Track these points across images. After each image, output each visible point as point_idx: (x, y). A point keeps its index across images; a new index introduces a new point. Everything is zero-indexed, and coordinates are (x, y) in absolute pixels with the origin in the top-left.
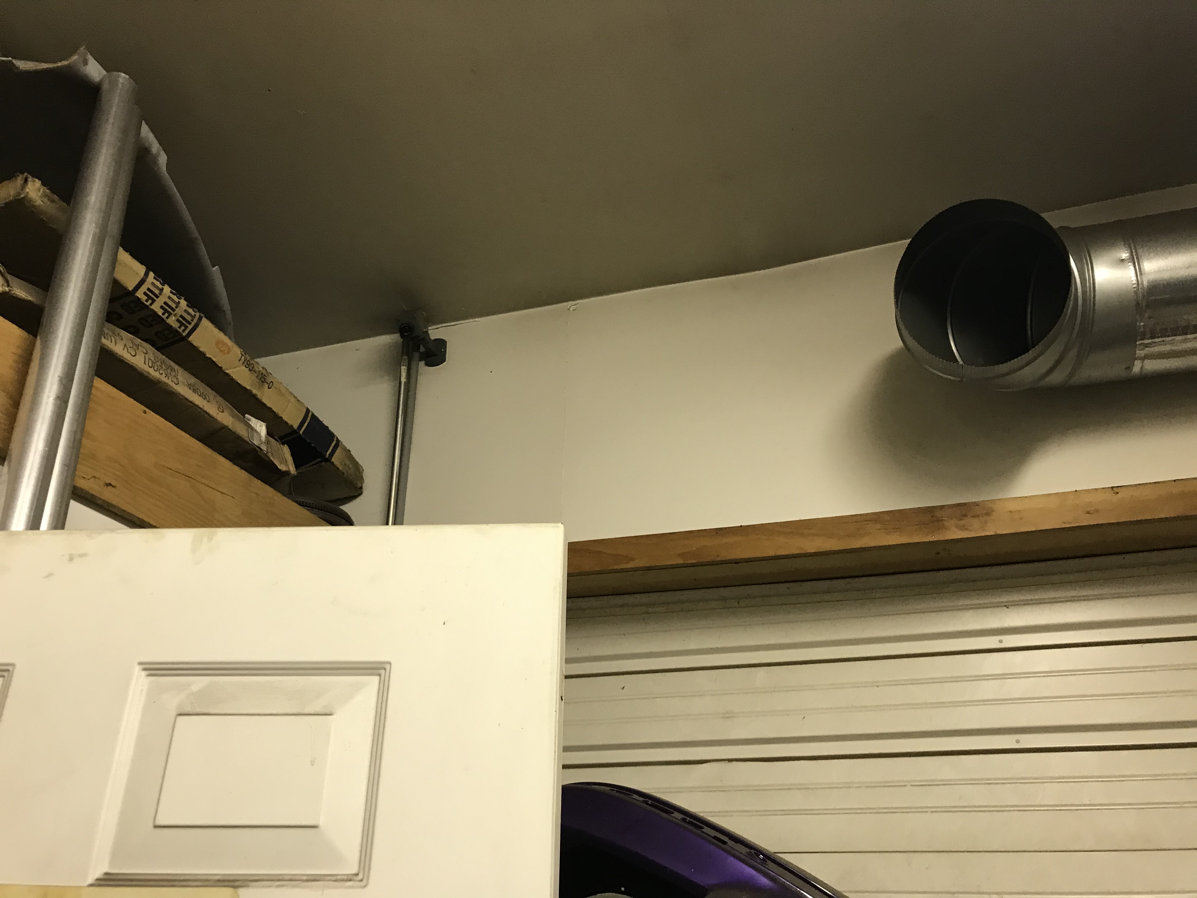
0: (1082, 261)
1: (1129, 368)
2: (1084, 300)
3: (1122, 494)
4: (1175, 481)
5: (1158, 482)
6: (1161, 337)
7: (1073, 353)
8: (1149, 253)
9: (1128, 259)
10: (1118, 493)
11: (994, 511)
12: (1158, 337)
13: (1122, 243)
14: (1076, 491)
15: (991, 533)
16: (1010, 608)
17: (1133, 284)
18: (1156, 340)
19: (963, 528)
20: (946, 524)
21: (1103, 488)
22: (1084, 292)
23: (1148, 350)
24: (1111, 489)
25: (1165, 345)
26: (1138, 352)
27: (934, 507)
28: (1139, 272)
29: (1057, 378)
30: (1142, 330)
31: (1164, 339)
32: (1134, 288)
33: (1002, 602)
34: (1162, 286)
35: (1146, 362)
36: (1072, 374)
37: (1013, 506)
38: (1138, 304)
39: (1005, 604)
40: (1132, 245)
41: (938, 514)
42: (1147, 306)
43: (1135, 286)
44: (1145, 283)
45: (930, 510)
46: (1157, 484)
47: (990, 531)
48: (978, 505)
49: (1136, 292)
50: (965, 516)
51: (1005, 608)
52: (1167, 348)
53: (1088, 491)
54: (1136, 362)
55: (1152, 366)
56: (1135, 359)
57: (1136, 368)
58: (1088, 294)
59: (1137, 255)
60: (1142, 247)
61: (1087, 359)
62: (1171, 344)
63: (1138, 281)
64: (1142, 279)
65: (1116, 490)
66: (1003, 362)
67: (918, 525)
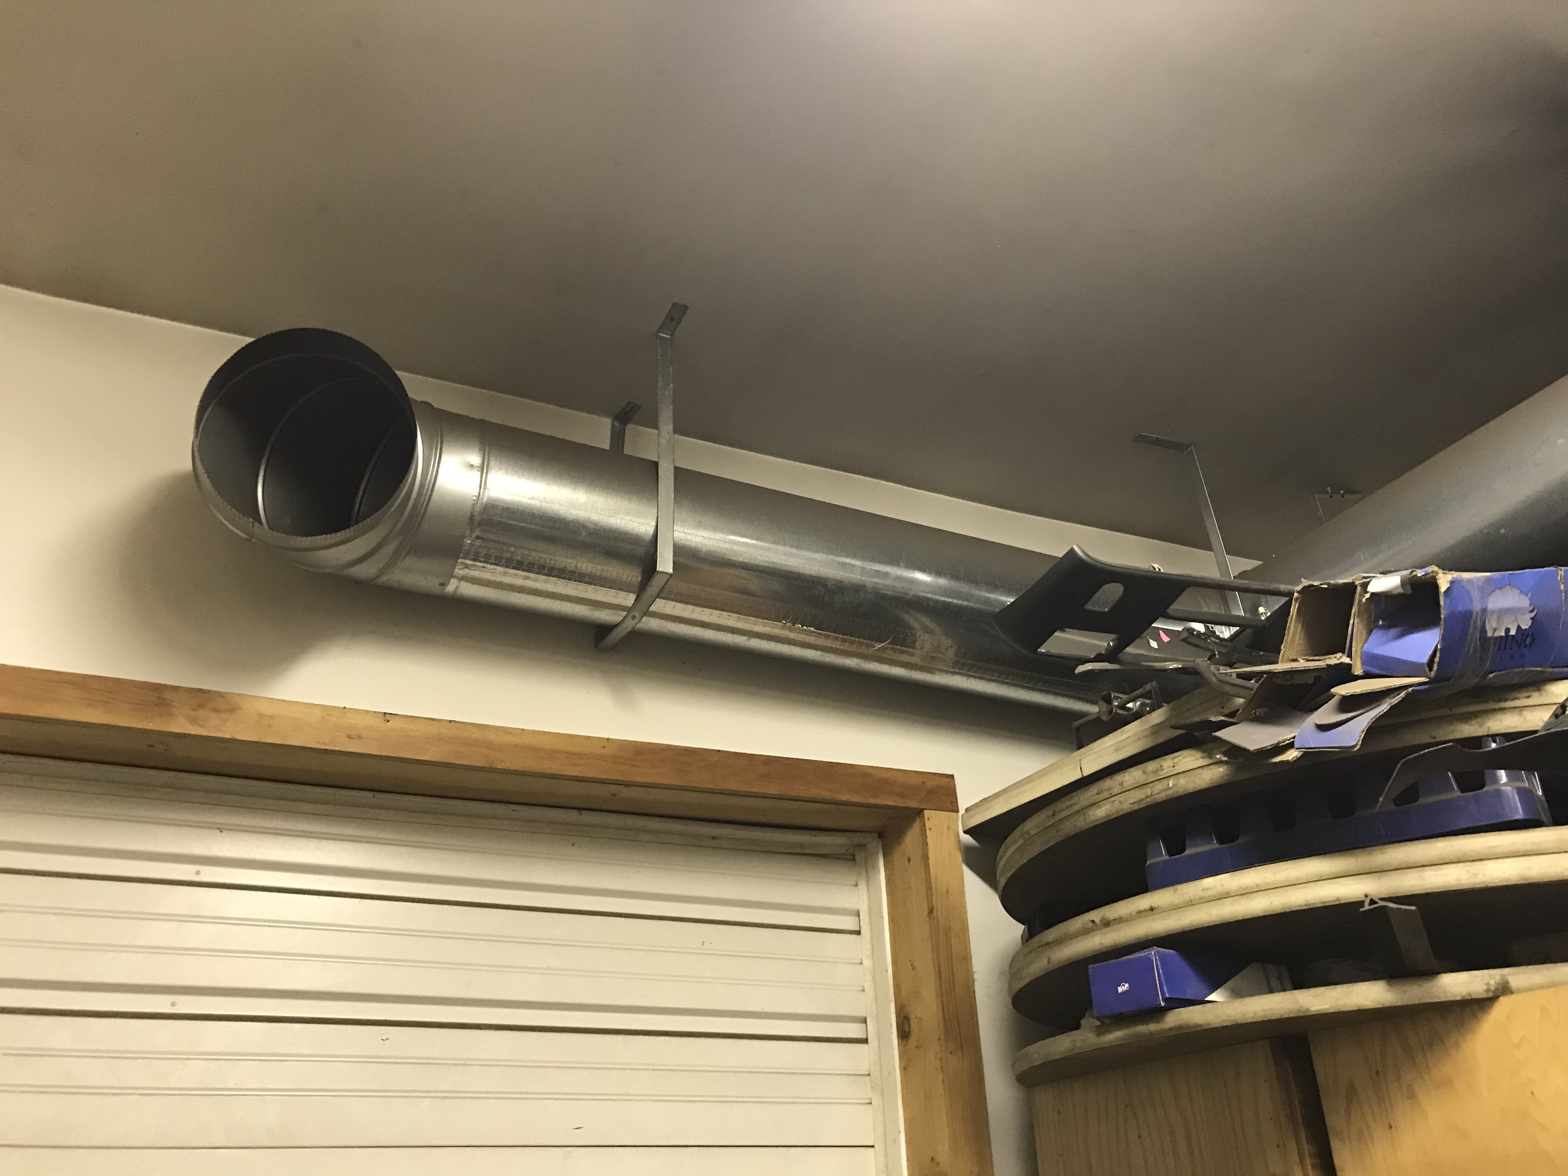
0: (431, 451)
1: (442, 584)
2: (419, 494)
3: (394, 724)
4: (451, 721)
5: (433, 720)
6: (484, 562)
7: (390, 548)
8: (500, 469)
9: (478, 467)
10: (388, 721)
11: (240, 708)
12: (481, 562)
13: (478, 449)
14: (345, 707)
15: (228, 736)
16: (225, 832)
17: (474, 496)
18: (478, 564)
19: (193, 721)
20: (175, 711)
21: (375, 712)
22: (422, 485)
23: (466, 572)
24: (383, 715)
25: (486, 572)
26: (456, 570)
27: (165, 686)
28: (483, 485)
29: (364, 571)
30: (466, 548)
31: (485, 565)
32: (474, 500)
33: (216, 823)
34: (500, 508)
35: (463, 583)
36: (383, 571)
37: (267, 709)
38: (472, 517)
39: (220, 827)
40: (487, 453)
41: (168, 696)
42: (480, 524)
43: (474, 498)
44: (485, 499)
45: (158, 688)
46: (431, 721)
47: (226, 733)
48: (223, 697)
49: (473, 505)
50: (201, 706)
51: (218, 831)
52: (487, 576)
53: (357, 711)
54: (453, 580)
55: (469, 590)
56: (453, 577)
57: (450, 588)
58: (425, 490)
59: (487, 466)
60: (496, 460)
61: (403, 560)
62: (493, 573)
63: (479, 494)
64: (484, 493)
65: (388, 717)
66: (307, 535)
67: (136, 704)
